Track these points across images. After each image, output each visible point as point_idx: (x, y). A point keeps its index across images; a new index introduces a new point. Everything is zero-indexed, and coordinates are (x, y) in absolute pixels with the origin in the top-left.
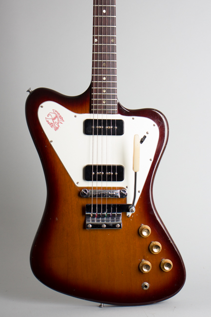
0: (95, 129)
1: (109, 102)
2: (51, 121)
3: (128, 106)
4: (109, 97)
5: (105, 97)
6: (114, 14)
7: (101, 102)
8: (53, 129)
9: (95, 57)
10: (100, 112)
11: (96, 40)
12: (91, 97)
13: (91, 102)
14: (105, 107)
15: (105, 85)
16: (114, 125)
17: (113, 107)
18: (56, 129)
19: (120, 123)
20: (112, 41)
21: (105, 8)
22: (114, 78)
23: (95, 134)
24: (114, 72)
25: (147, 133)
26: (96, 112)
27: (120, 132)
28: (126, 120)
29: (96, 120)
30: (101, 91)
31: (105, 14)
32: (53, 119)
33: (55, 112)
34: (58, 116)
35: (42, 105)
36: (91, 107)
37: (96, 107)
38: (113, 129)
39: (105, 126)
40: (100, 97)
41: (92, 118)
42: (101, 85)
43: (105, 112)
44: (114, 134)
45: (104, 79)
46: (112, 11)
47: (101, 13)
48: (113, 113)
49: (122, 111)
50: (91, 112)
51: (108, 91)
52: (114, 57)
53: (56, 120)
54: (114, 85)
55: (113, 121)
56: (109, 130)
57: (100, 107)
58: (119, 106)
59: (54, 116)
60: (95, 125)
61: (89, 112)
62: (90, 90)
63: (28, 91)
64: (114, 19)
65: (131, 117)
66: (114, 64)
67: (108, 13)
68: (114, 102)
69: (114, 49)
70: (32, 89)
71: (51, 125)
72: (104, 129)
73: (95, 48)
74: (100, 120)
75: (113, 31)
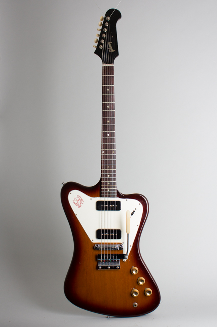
0: (103, 207)
1: (111, 190)
2: (76, 202)
3: (124, 192)
4: (112, 187)
5: (109, 187)
6: (114, 136)
7: (106, 190)
8: (77, 207)
9: (103, 162)
10: (106, 196)
11: (103, 152)
12: (101, 187)
13: (101, 190)
14: (109, 193)
15: (109, 179)
16: (114, 205)
17: (114, 193)
18: (79, 207)
19: (119, 203)
20: (113, 152)
21: (109, 133)
22: (115, 175)
23: (103, 210)
24: (114, 171)
25: (136, 209)
26: (103, 196)
27: (119, 208)
28: (122, 201)
29: (103, 201)
30: (106, 183)
31: (109, 137)
32: (78, 201)
33: (79, 196)
34: (80, 199)
35: (71, 192)
36: (101, 193)
37: (103, 193)
38: (114, 207)
39: (109, 205)
40: (106, 187)
41: (101, 200)
42: (106, 180)
43: (109, 196)
44: (114, 210)
45: (109, 176)
46: (113, 135)
47: (106, 136)
48: (114, 197)
49: (120, 195)
50: (101, 196)
51: (111, 183)
52: (114, 162)
53: (79, 202)
54: (115, 179)
55: (114, 202)
56: (112, 207)
57: (106, 193)
58: (118, 192)
59: (78, 199)
60: (103, 204)
61: (99, 195)
62: (100, 183)
63: (62, 184)
64: (114, 140)
65: (126, 199)
66: (114, 167)
67: (110, 136)
68: (114, 190)
69: (114, 157)
70: (65, 183)
71: (76, 204)
72: (109, 207)
73: (103, 157)
74: (106, 201)
75: (114, 147)
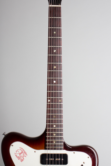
0: (48, 161)
1: (58, 142)
2: (18, 155)
3: (70, 143)
4: (58, 138)
5: (55, 138)
6: (61, 83)
7: (52, 142)
8: (20, 161)
9: (48, 111)
10: (52, 149)
11: (49, 101)
12: (46, 138)
13: (46, 142)
14: (55, 145)
15: (55, 130)
16: (61, 158)
17: (61, 145)
18: (22, 161)
19: (65, 156)
20: (60, 101)
21: (55, 80)
22: (61, 126)
23: (48, 164)
24: (61, 121)
25: (84, 163)
26: (49, 149)
27: (66, 162)
28: (70, 154)
29: (49, 154)
30: (52, 134)
31: (55, 84)
32: (20, 154)
33: (21, 149)
34: (23, 152)
35: (13, 144)
36: (46, 146)
37: (49, 145)
38: (61, 160)
39: (55, 158)
40: (52, 138)
41: (46, 153)
42: (52, 130)
43: (55, 149)
44: (61, 164)
45: (55, 126)
46: (60, 82)
47: (53, 83)
48: (61, 149)
49: (66, 147)
50: (46, 149)
51: (57, 134)
52: (61, 111)
53: (22, 155)
54: (61, 130)
55: (61, 154)
56: (58, 161)
57: (52, 145)
58: (65, 144)
59: (20, 152)
60: (48, 158)
61: (44, 148)
62: (45, 134)
63: (4, 134)
64: (61, 87)
65: (73, 152)
66: (61, 117)
67: (57, 83)
68: (61, 142)
69: (61, 106)
70: (7, 133)
71: (19, 158)
72: (55, 160)
73: (49, 106)
74: (52, 154)
75: (61, 94)
